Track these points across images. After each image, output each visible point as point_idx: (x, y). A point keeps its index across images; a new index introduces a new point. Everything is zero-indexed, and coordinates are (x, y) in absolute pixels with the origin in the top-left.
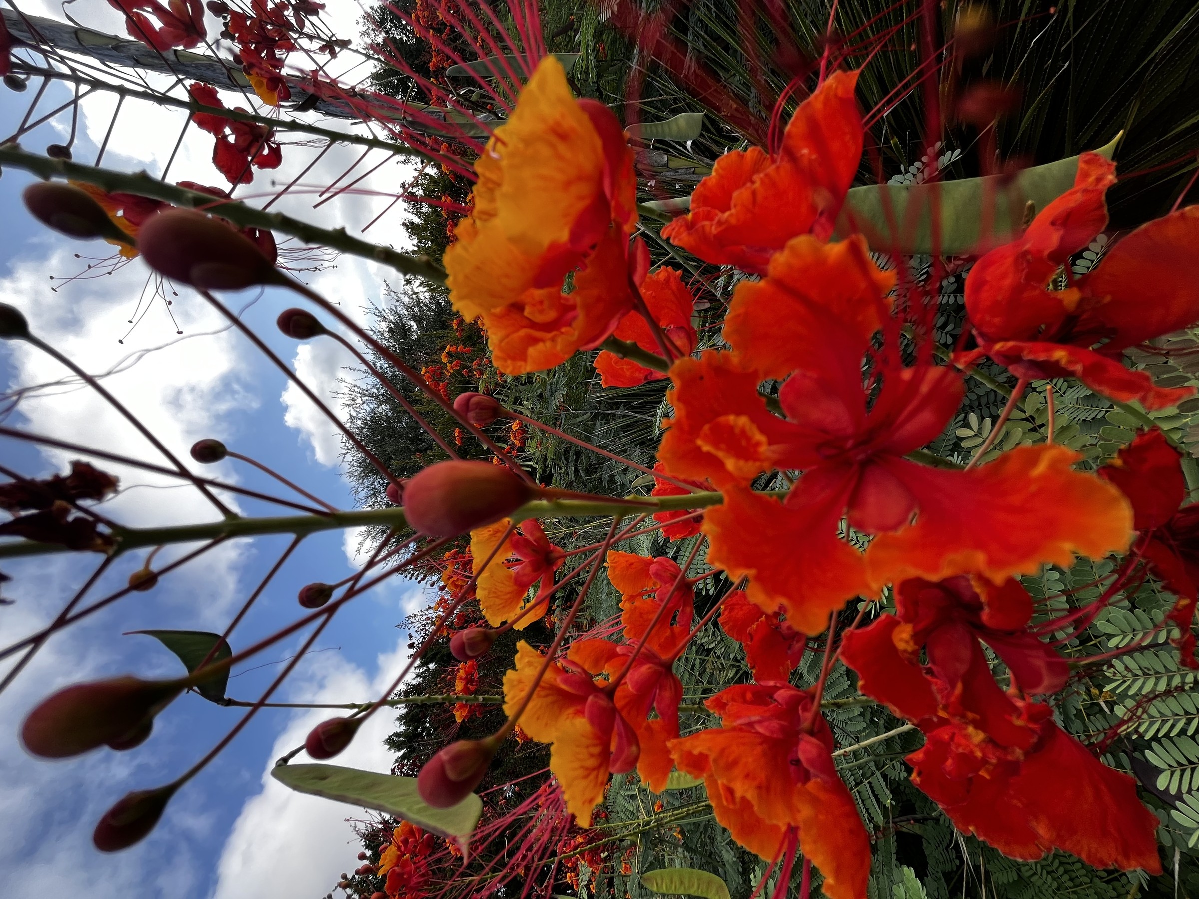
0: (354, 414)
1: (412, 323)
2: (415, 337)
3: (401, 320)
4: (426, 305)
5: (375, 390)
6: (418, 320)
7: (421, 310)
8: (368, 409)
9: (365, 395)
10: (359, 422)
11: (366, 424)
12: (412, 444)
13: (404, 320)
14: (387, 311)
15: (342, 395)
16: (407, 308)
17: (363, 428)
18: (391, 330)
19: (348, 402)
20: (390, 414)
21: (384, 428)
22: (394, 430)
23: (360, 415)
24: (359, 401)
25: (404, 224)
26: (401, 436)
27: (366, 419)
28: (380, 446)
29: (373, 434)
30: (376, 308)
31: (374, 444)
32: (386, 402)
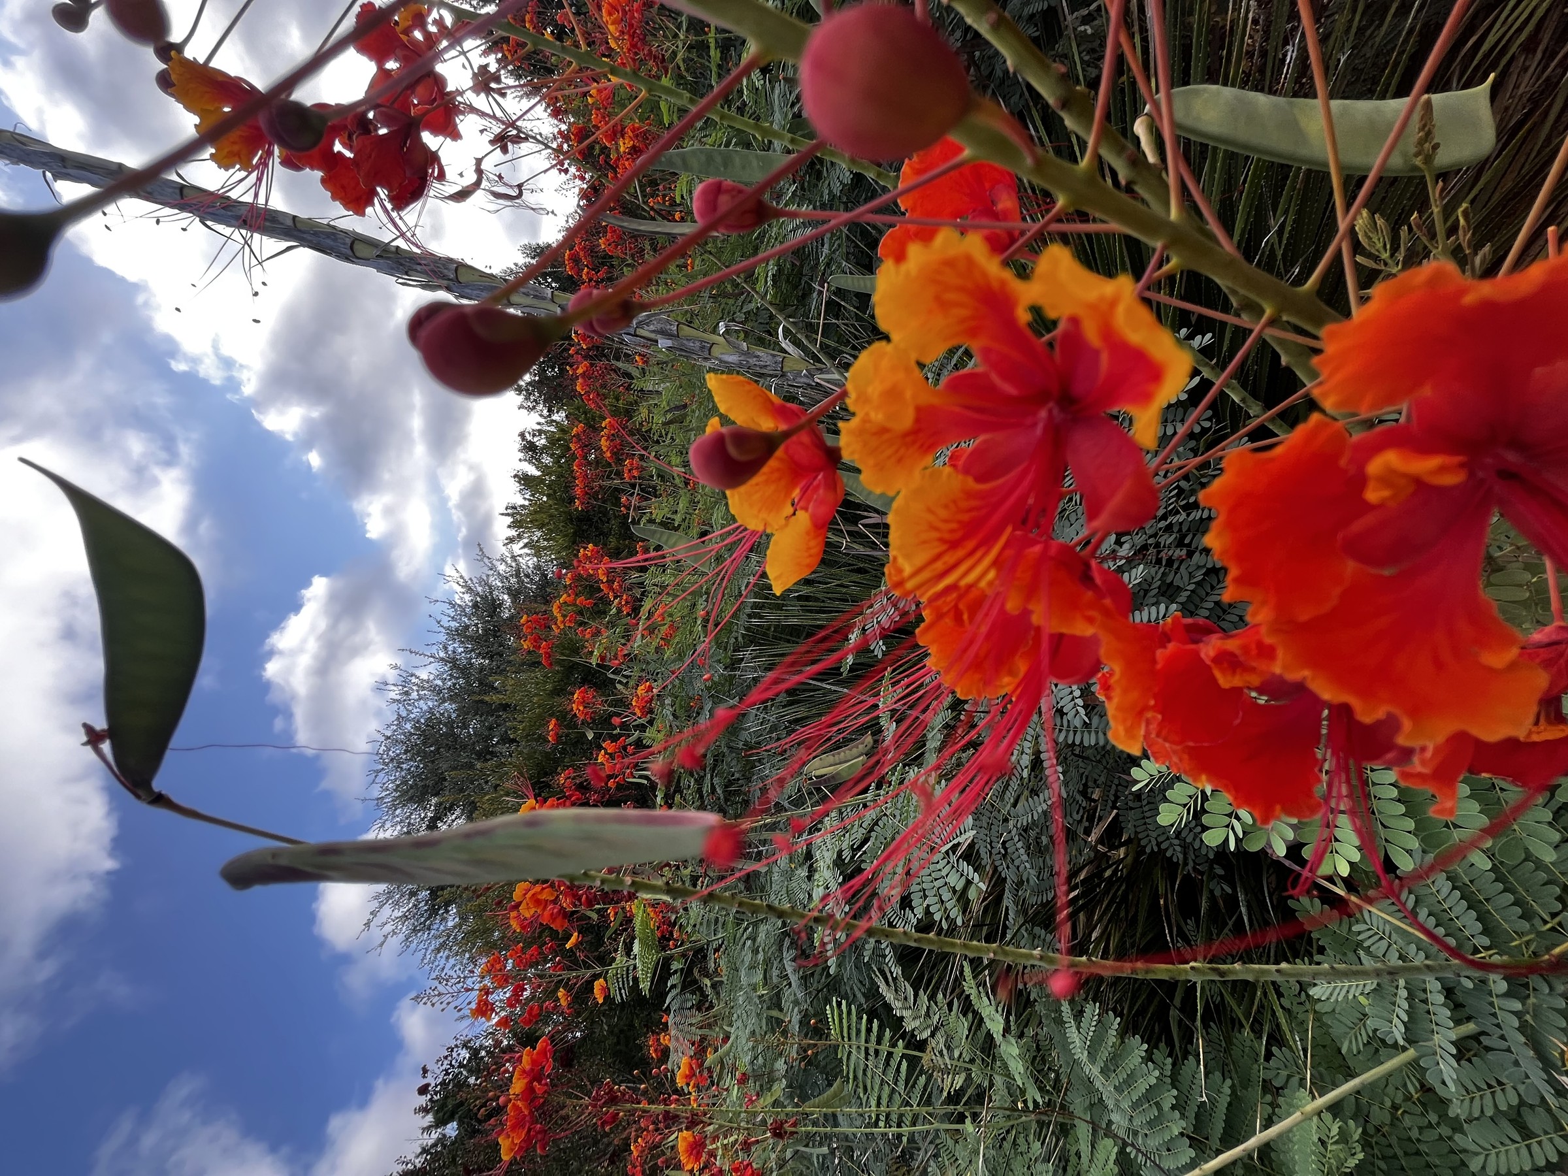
0: (404, 714)
1: (506, 597)
2: (506, 615)
3: (491, 593)
4: (527, 576)
5: (439, 682)
6: (514, 594)
7: (520, 582)
8: (425, 708)
9: (423, 688)
10: (408, 726)
11: (416, 728)
12: (478, 759)
13: (496, 593)
14: (475, 580)
15: (393, 688)
16: (503, 578)
17: (411, 734)
18: (475, 605)
19: (398, 697)
20: (454, 716)
21: (441, 735)
22: (456, 737)
23: (412, 716)
24: (414, 695)
25: (515, 476)
26: (464, 747)
27: (418, 722)
28: (433, 762)
29: (424, 743)
30: (461, 577)
31: (424, 758)
32: (452, 699)
